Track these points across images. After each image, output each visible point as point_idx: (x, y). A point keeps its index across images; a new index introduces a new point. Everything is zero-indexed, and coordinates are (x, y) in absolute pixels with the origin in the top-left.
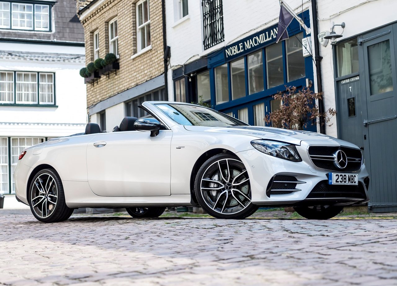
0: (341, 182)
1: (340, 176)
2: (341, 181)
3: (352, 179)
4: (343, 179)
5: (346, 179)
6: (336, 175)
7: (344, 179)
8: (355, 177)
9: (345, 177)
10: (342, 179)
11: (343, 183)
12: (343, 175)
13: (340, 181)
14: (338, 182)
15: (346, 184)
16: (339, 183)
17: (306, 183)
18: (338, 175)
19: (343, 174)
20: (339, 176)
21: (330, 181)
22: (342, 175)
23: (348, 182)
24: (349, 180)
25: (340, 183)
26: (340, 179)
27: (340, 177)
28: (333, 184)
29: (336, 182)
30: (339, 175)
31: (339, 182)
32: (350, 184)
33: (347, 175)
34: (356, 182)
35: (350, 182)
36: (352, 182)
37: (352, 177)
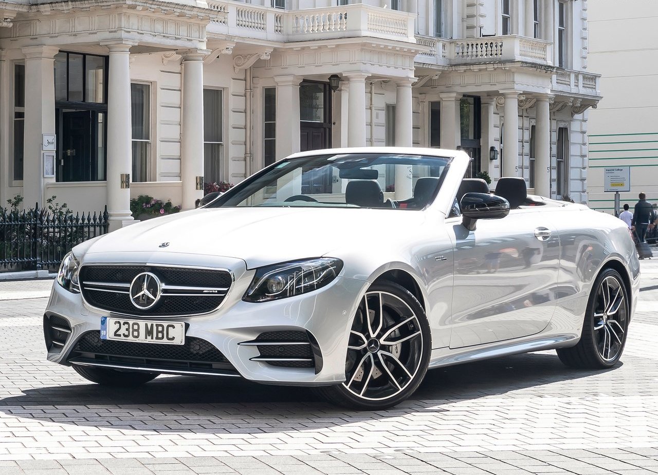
0: (125, 336)
1: (124, 324)
2: (126, 333)
3: (160, 332)
4: (131, 330)
5: (138, 330)
6: (115, 323)
7: (134, 330)
8: (173, 327)
9: (136, 327)
10: (127, 330)
11: (131, 339)
13: (124, 334)
14: (120, 335)
15: (137, 340)
16: (122, 339)
17: (71, 332)
18: (119, 323)
19: (131, 322)
20: (122, 324)
21: (103, 333)
22: (127, 323)
23: (146, 338)
24: (149, 332)
25: (122, 337)
26: (123, 331)
27: (124, 328)
28: (108, 339)
29: (116, 334)
30: (122, 322)
31: (122, 335)
32: (149, 340)
33: (142, 323)
34: (173, 338)
35: (149, 338)
36: (157, 338)
37: (157, 329)
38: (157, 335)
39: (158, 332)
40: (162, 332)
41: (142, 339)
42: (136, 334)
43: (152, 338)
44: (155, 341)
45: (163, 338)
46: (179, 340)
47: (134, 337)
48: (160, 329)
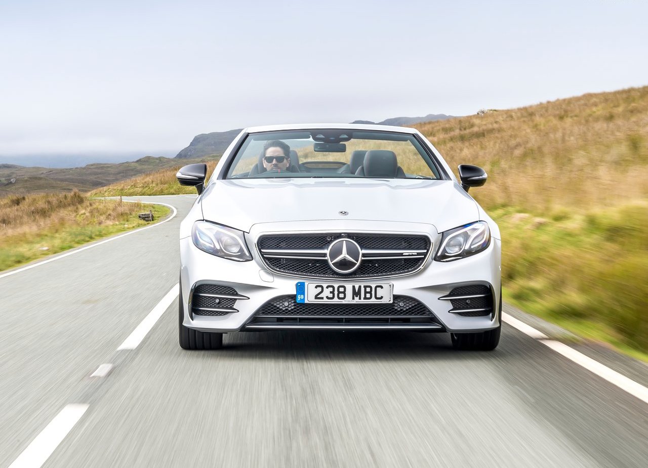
0: (327, 297)
1: (327, 287)
2: (331, 295)
3: (368, 293)
4: (336, 292)
5: (344, 293)
6: (316, 287)
7: (339, 292)
8: (382, 287)
9: (342, 290)
10: (333, 292)
11: (336, 301)
12: (336, 286)
14: (322, 298)
15: (343, 302)
16: (325, 301)
17: (249, 298)
18: (322, 287)
20: (325, 288)
21: (299, 297)
22: (332, 286)
23: (353, 299)
24: (356, 293)
26: (327, 292)
27: (327, 290)
28: (306, 302)
29: (316, 297)
30: (325, 286)
31: (325, 298)
32: (357, 301)
33: (349, 287)
34: (382, 298)
35: (357, 299)
36: (365, 298)
37: (365, 290)
38: (365, 295)
39: (366, 292)
40: (370, 293)
41: (349, 300)
42: (341, 295)
43: (360, 299)
44: (363, 301)
45: (371, 298)
46: (387, 300)
47: (339, 298)
48: (368, 290)
